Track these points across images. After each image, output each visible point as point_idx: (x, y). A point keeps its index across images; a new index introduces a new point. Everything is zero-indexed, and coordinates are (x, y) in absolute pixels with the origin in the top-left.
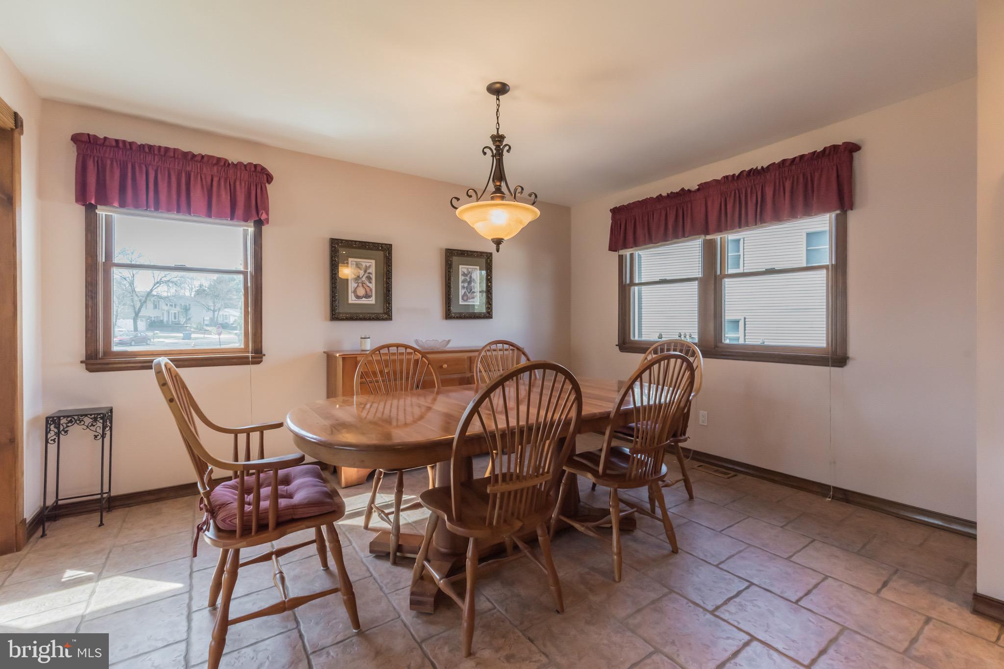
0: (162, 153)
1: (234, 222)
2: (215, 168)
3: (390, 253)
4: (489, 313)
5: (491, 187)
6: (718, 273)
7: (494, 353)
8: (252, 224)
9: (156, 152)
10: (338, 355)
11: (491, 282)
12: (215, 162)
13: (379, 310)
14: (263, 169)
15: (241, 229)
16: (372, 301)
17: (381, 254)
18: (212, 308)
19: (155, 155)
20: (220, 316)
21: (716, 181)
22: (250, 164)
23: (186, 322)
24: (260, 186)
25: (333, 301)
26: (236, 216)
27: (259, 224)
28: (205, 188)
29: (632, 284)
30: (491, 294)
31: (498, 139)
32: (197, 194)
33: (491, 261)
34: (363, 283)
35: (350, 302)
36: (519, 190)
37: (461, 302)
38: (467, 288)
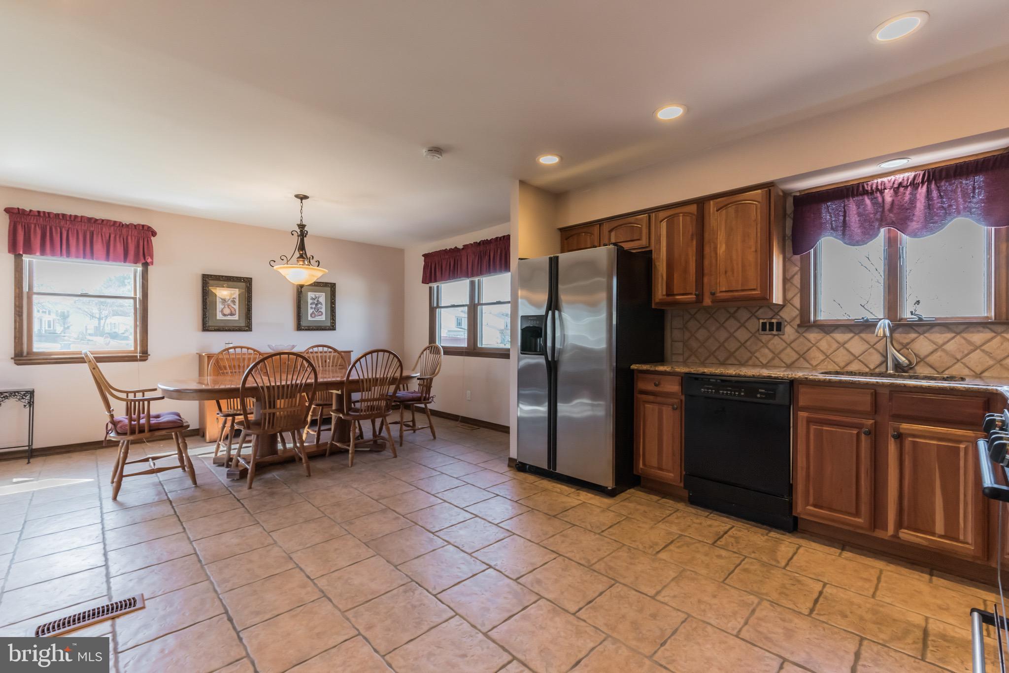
0: (72, 219)
1: (127, 264)
2: (112, 228)
3: (251, 284)
4: (333, 326)
5: (297, 254)
6: (476, 302)
7: (324, 354)
8: (141, 265)
9: (68, 219)
10: (204, 354)
11: (335, 304)
12: (112, 223)
13: (243, 324)
14: (149, 227)
15: (133, 268)
16: (236, 317)
17: (243, 285)
18: (97, 316)
19: (67, 220)
20: (108, 324)
21: (471, 244)
22: (139, 225)
23: (64, 331)
24: (146, 239)
25: (204, 318)
26: (128, 259)
27: (146, 265)
28: (104, 241)
29: (438, 307)
30: (335, 313)
31: (302, 226)
32: (99, 247)
33: (335, 289)
34: (228, 305)
35: (218, 318)
36: (311, 258)
37: (310, 318)
38: (315, 308)
